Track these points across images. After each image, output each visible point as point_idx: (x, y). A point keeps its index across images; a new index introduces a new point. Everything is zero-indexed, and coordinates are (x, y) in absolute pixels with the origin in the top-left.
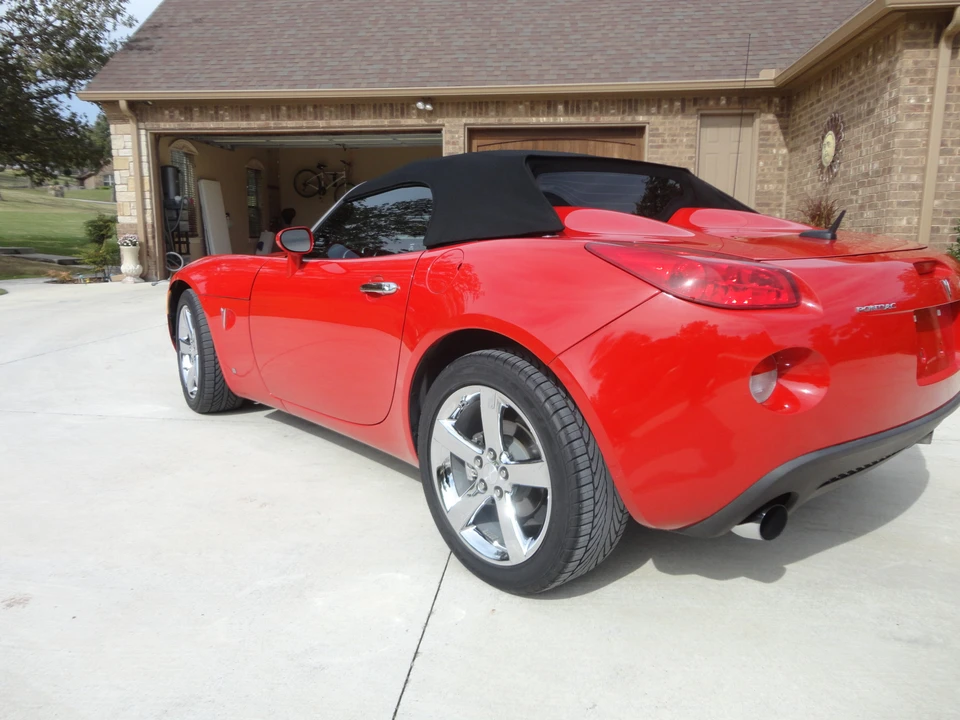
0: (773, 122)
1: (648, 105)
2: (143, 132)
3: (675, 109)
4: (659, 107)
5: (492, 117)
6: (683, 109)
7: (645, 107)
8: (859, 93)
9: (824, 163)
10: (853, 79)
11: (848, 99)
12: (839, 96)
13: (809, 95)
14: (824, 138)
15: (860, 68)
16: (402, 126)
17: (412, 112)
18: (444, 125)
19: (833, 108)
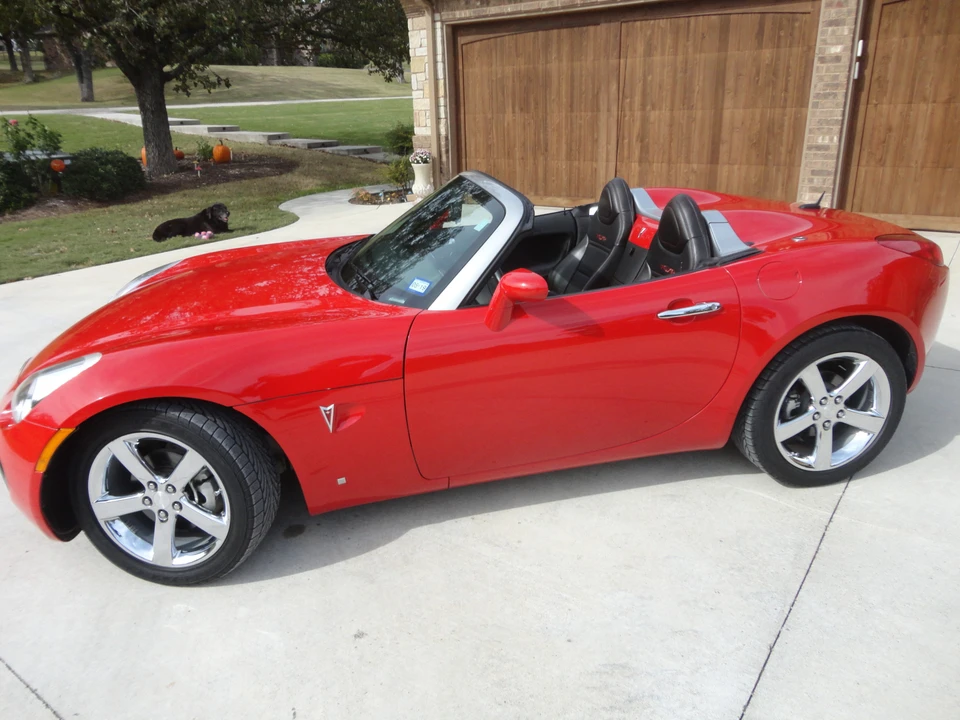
2: (438, 25)
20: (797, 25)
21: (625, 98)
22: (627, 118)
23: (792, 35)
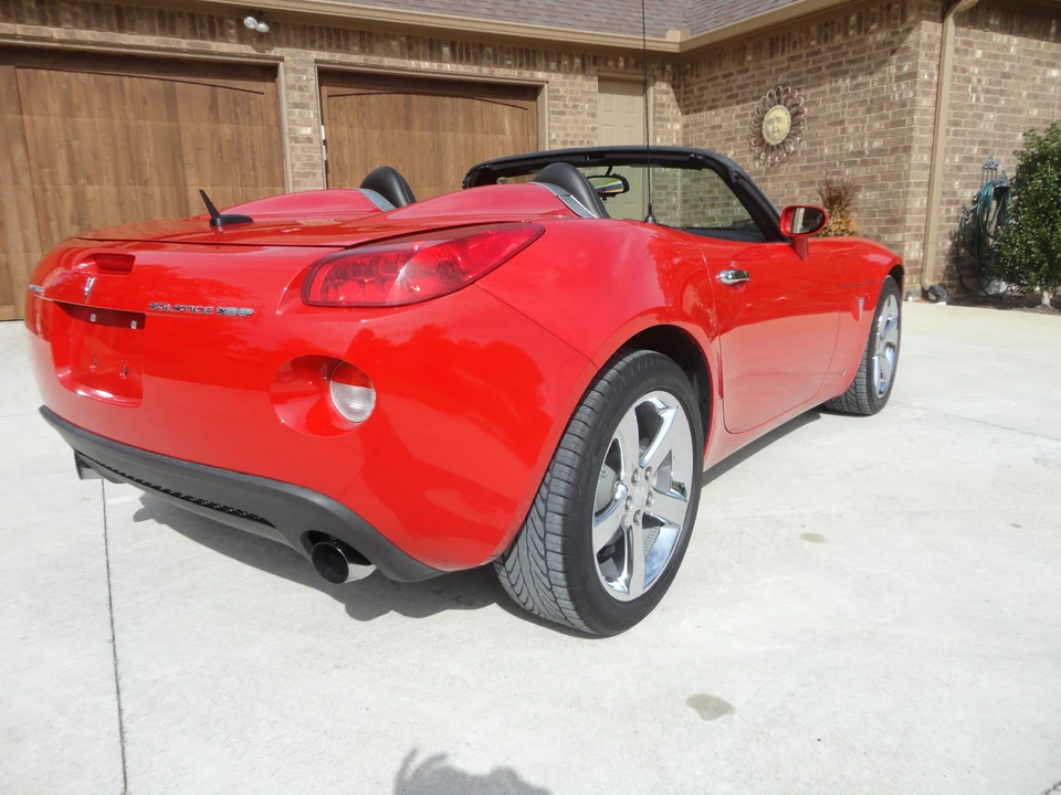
0: (667, 93)
1: (547, 61)
3: (575, 67)
4: (559, 63)
5: (355, 53)
6: (583, 69)
7: (543, 61)
8: (832, 65)
9: (768, 140)
10: (816, 48)
11: (809, 72)
12: (788, 68)
13: (720, 64)
14: (766, 112)
15: (832, 38)
16: (212, 53)
17: (232, 31)
18: (282, 59)
19: (776, 79)
20: (252, 103)
21: (41, 166)
22: (49, 194)
23: (249, 113)
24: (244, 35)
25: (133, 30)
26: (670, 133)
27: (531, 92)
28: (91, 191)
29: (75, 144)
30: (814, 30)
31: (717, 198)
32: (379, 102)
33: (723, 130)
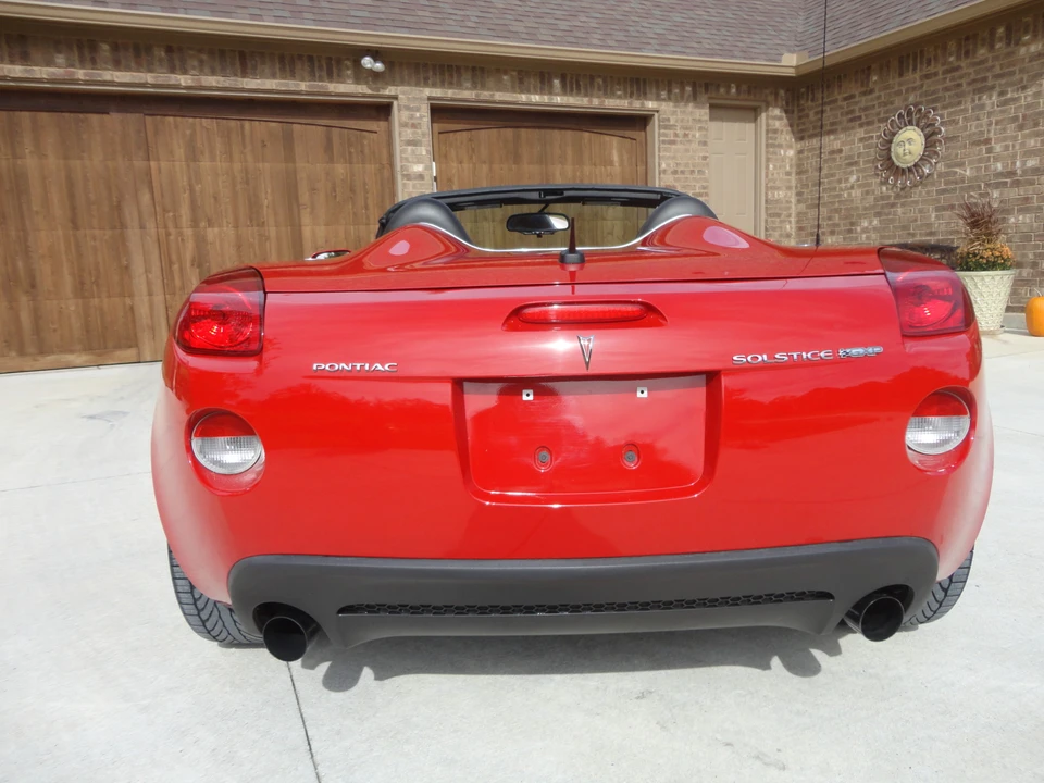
0: (780, 118)
1: (658, 88)
3: (686, 95)
4: (670, 92)
5: (467, 89)
6: (694, 97)
7: (654, 90)
8: (975, 81)
9: (897, 163)
10: (956, 64)
11: (947, 89)
12: (922, 86)
13: (840, 86)
14: (894, 134)
15: (975, 52)
16: (329, 94)
17: (349, 72)
18: (396, 98)
19: (906, 99)
20: (366, 142)
21: (165, 211)
22: (172, 238)
23: (362, 152)
24: (361, 75)
25: (254, 75)
26: (783, 160)
27: (640, 121)
28: (211, 234)
29: (198, 188)
30: (952, 46)
31: (838, 225)
32: (488, 136)
33: (843, 154)
